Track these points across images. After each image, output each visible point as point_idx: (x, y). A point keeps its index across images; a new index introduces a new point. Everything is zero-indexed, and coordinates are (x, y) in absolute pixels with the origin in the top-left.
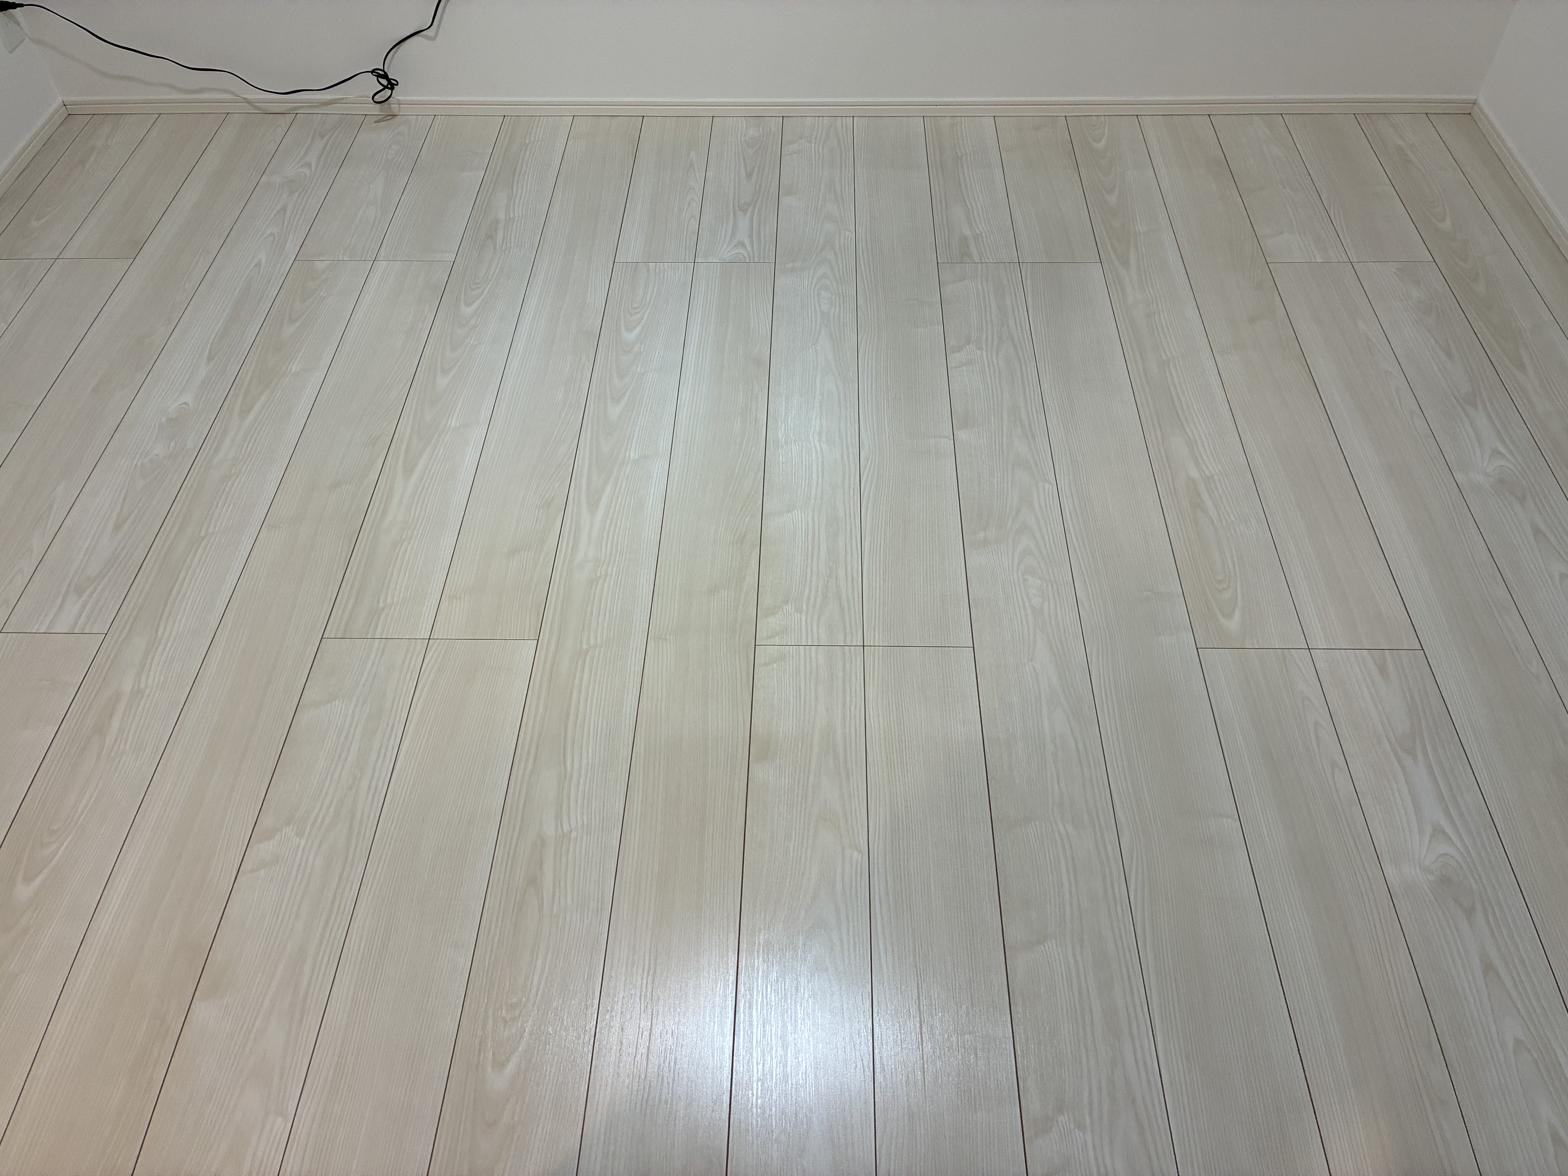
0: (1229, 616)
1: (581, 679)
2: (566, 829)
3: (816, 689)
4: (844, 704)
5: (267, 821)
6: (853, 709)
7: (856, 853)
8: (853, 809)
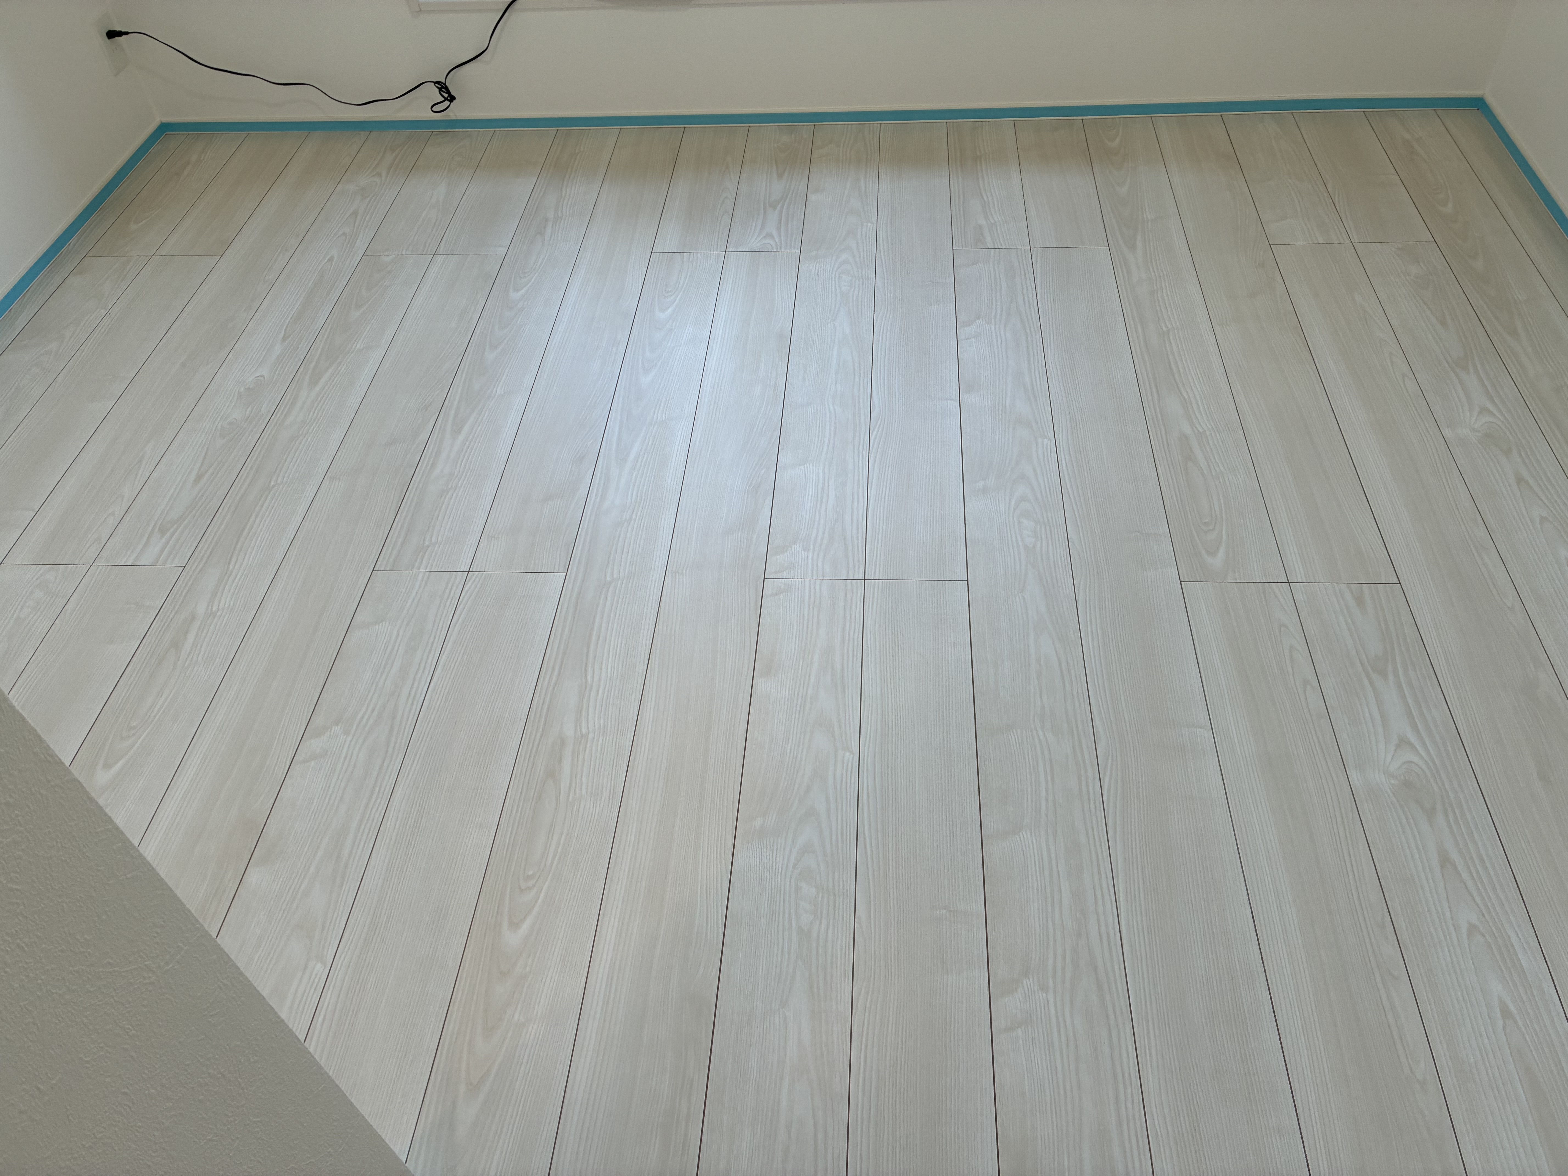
0: (1213, 553)
1: (604, 606)
2: (584, 731)
3: (818, 616)
4: (844, 629)
5: (318, 721)
6: (852, 634)
7: (847, 754)
8: (847, 718)
